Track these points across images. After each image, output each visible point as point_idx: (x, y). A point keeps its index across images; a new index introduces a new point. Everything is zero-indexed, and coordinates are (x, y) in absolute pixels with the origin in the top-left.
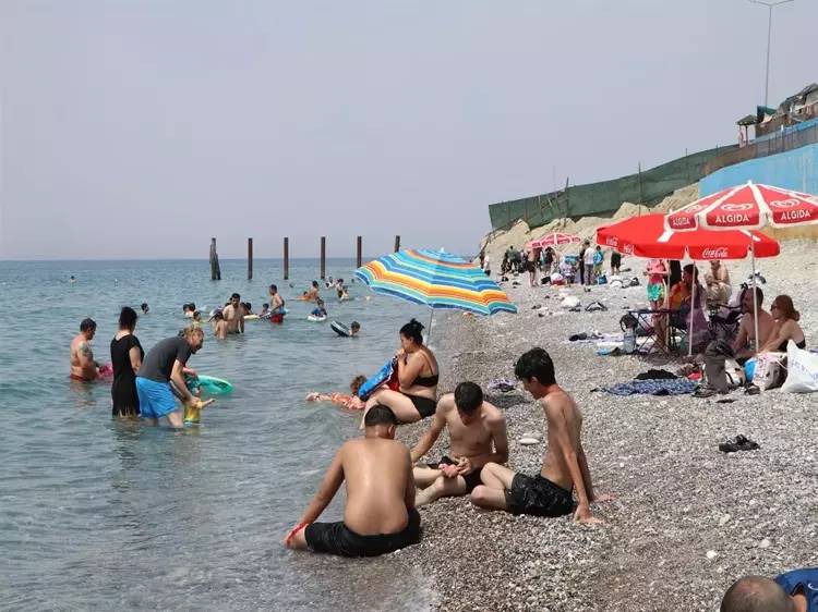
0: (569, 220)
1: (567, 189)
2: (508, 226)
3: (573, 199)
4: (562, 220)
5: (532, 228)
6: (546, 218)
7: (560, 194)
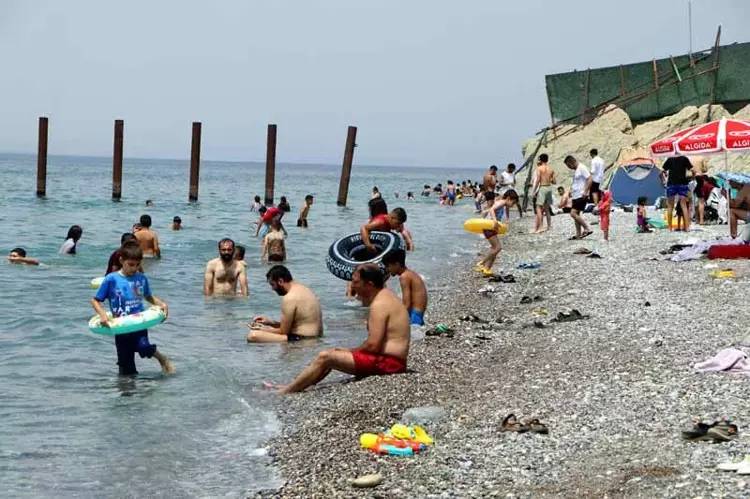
0: (718, 108)
1: (717, 49)
2: (587, 116)
3: (727, 71)
4: (704, 109)
5: (636, 121)
6: (666, 104)
7: (700, 58)
